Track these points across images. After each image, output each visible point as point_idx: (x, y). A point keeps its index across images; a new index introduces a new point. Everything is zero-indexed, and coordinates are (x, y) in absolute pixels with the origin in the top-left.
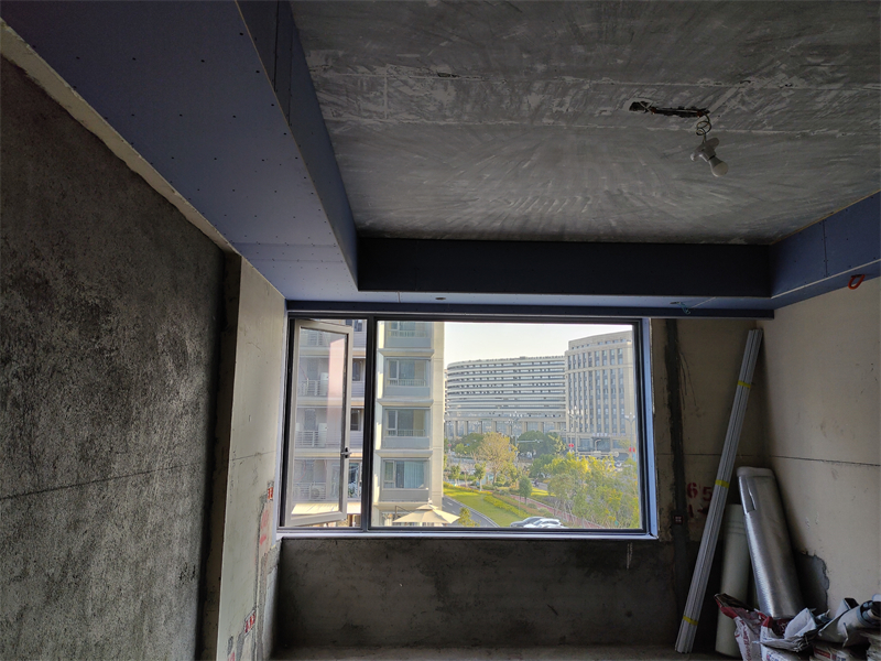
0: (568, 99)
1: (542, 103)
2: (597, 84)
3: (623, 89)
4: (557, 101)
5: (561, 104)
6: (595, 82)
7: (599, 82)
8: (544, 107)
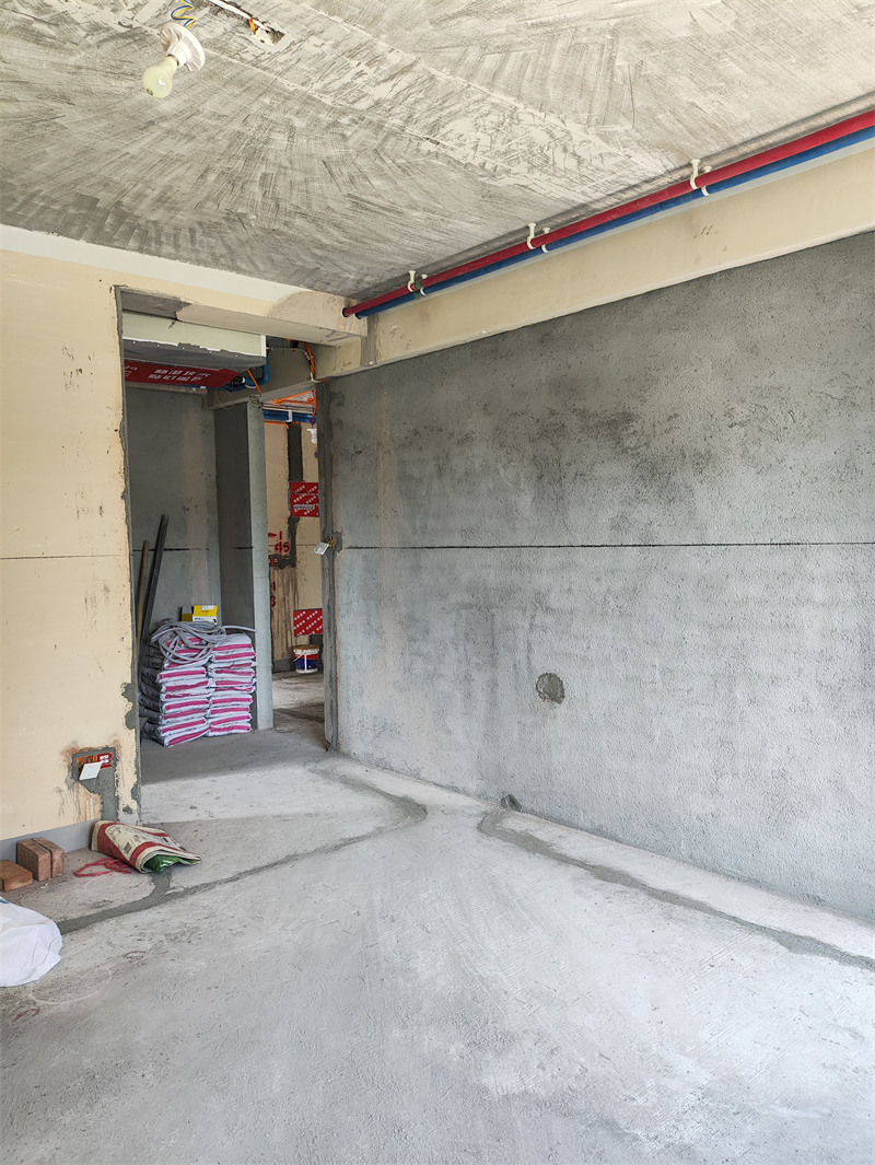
0: (347, 79)
1: (378, 84)
2: (303, 85)
3: (279, 69)
4: (359, 81)
5: (360, 74)
6: (304, 89)
7: (300, 87)
8: (381, 79)
